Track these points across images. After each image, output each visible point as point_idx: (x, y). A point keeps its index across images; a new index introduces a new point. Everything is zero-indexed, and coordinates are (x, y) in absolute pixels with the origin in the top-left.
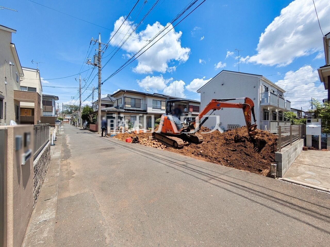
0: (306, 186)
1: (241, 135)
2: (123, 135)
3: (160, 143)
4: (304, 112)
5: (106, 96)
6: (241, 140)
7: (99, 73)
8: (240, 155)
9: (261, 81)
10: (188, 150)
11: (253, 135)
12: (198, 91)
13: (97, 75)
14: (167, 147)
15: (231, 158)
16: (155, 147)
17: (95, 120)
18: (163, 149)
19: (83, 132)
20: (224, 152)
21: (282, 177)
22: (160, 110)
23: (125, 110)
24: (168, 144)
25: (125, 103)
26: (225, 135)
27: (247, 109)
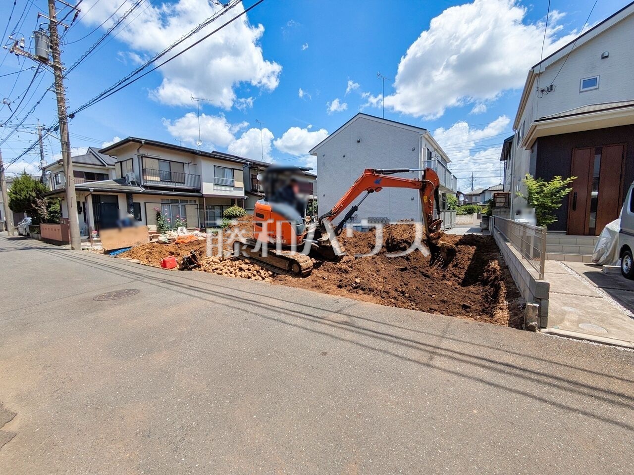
0: (595, 342)
1: (399, 238)
2: (148, 250)
3: (257, 267)
4: (464, 195)
5: (83, 151)
6: (399, 246)
7: (58, 85)
8: (422, 280)
9: (423, 138)
10: (324, 279)
11: (434, 239)
12: (312, 152)
13: (52, 89)
14: (274, 273)
15: (409, 286)
16: (246, 277)
17: (56, 212)
18: (267, 279)
19: (20, 247)
20: (393, 276)
21: (545, 328)
22: (232, 189)
23: (146, 187)
24: (276, 267)
25: (144, 172)
26: (369, 239)
27: (427, 191)
